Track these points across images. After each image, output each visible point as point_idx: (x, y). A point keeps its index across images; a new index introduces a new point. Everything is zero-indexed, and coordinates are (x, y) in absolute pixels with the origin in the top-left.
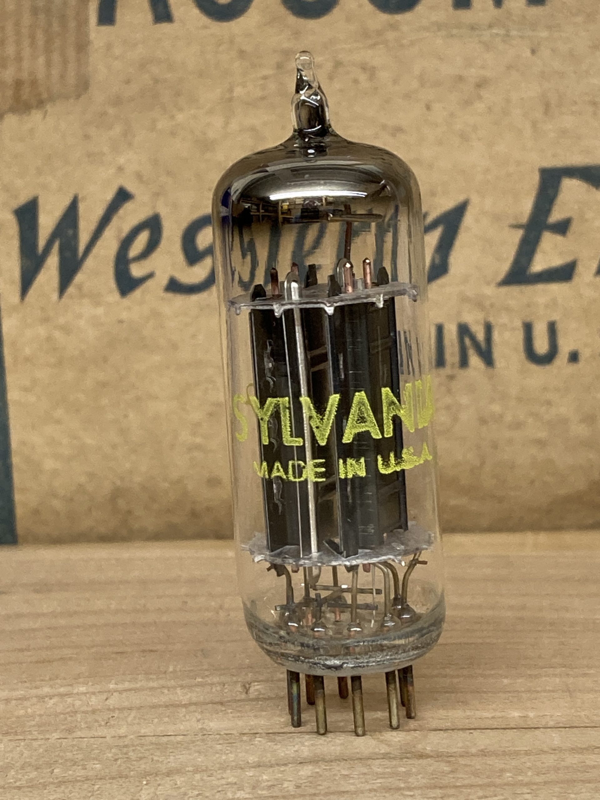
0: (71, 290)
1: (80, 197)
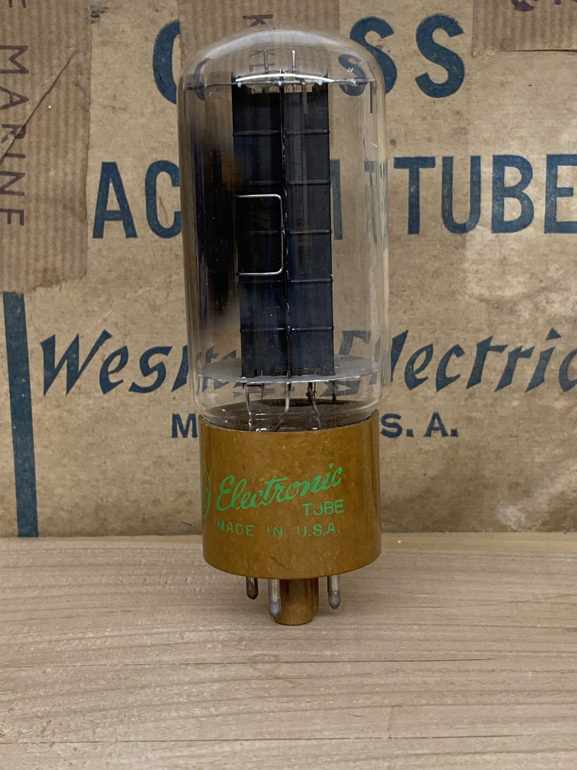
0: (73, 389)
1: (80, 336)
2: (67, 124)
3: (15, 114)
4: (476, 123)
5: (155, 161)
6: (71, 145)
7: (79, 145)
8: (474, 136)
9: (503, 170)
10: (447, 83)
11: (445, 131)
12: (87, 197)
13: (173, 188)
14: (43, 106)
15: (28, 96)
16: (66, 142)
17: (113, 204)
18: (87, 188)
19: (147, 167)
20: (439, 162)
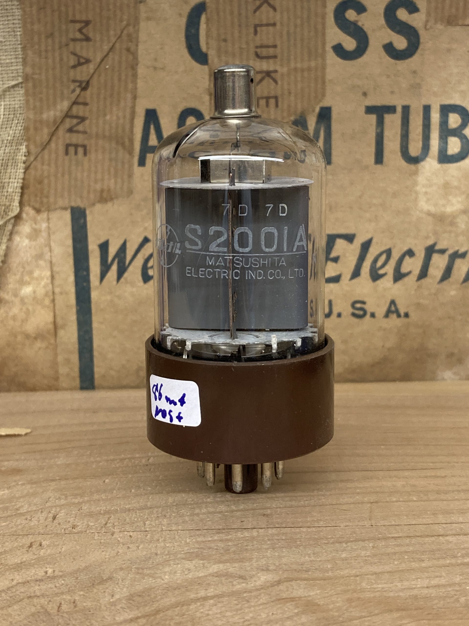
0: (122, 280)
1: (128, 239)
2: (120, 80)
3: (81, 72)
4: (428, 80)
5: (184, 108)
6: (122, 96)
7: (129, 96)
8: (426, 90)
9: (447, 116)
10: (406, 49)
11: (404, 86)
12: (134, 137)
14: (102, 66)
15: (91, 58)
16: (119, 93)
17: (153, 141)
18: (134, 128)
19: (179, 113)
20: (399, 109)
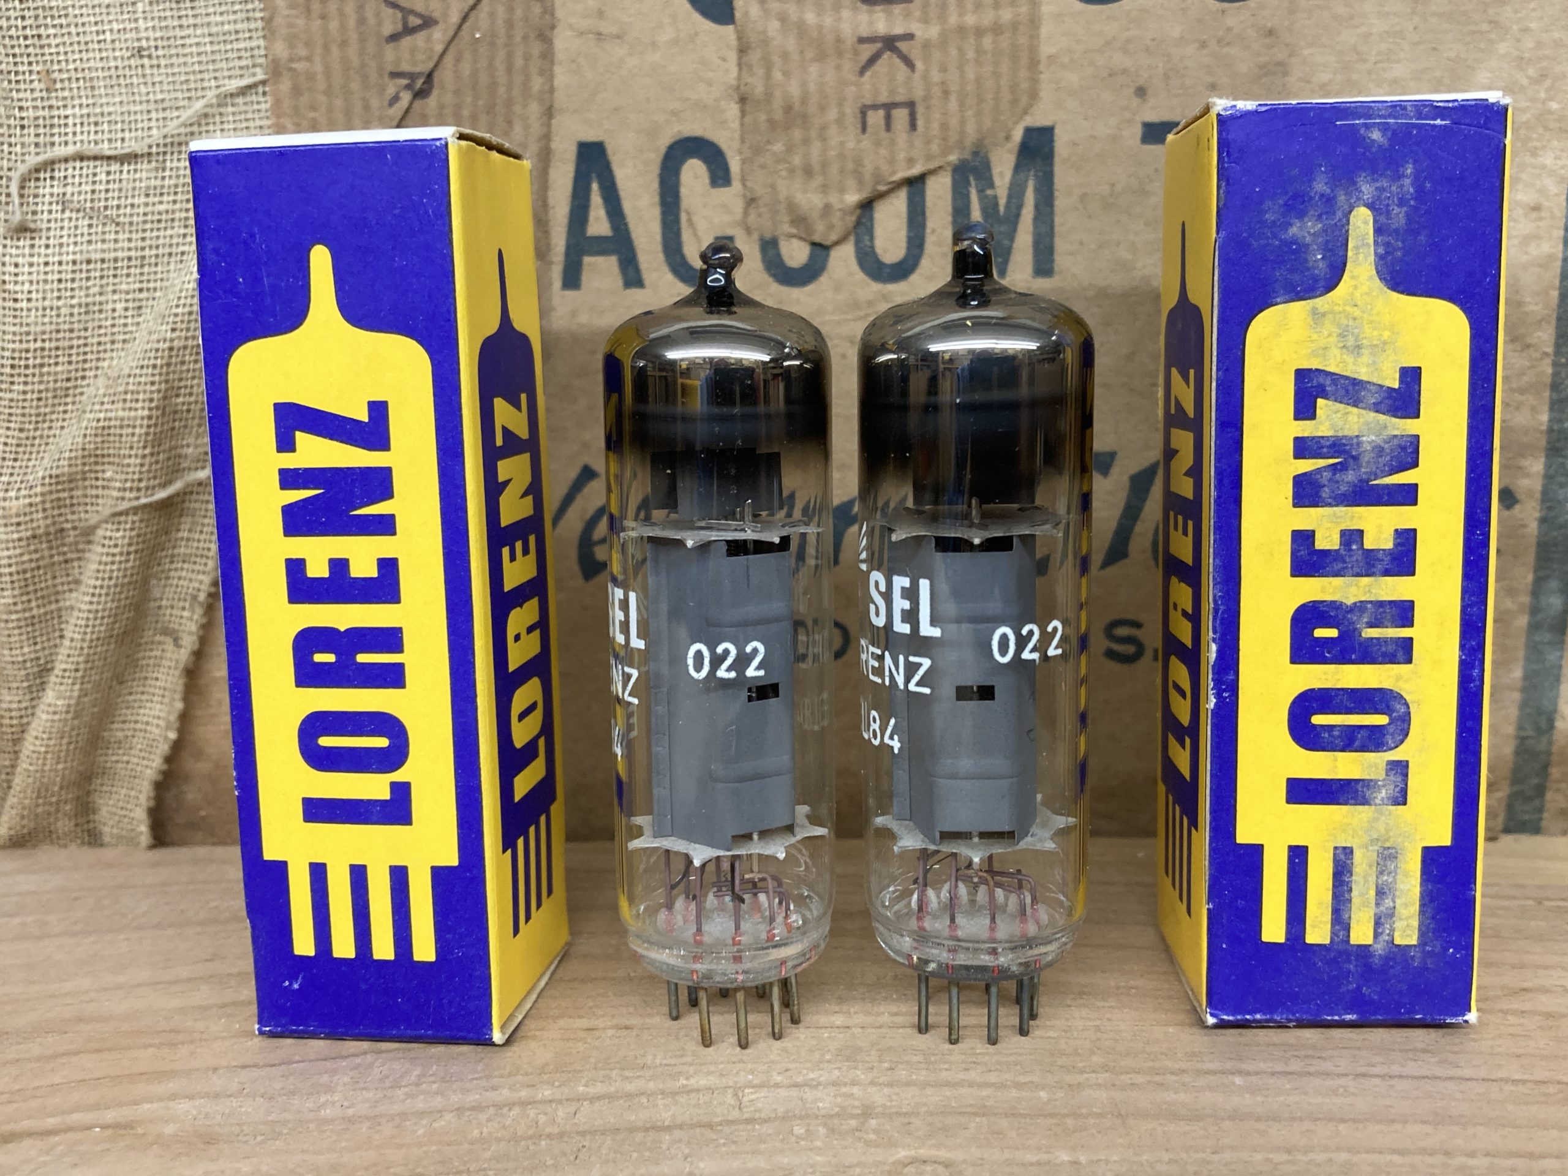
2: (510, 69)
3: (413, 51)
4: (1306, 52)
5: (677, 138)
6: (517, 109)
7: (534, 109)
8: (1300, 80)
11: (1243, 68)
12: (551, 212)
13: (715, 191)
14: (463, 33)
15: (436, 15)
16: (509, 103)
17: (599, 224)
18: (550, 193)
19: (663, 150)
